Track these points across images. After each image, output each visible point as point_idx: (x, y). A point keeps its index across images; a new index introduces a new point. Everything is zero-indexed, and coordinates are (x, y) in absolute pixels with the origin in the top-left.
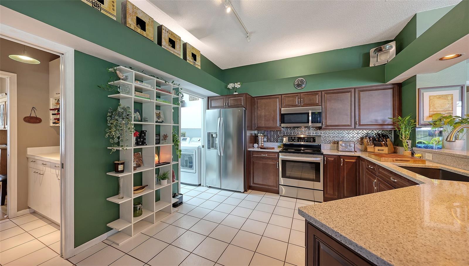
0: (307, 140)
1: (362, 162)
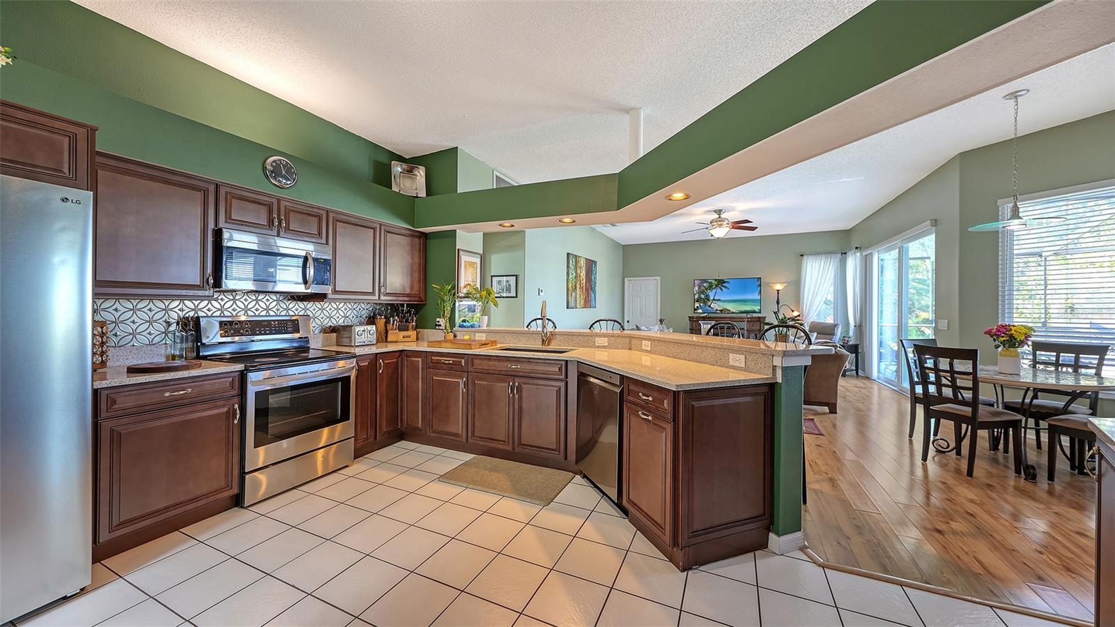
0: (279, 327)
1: (413, 359)
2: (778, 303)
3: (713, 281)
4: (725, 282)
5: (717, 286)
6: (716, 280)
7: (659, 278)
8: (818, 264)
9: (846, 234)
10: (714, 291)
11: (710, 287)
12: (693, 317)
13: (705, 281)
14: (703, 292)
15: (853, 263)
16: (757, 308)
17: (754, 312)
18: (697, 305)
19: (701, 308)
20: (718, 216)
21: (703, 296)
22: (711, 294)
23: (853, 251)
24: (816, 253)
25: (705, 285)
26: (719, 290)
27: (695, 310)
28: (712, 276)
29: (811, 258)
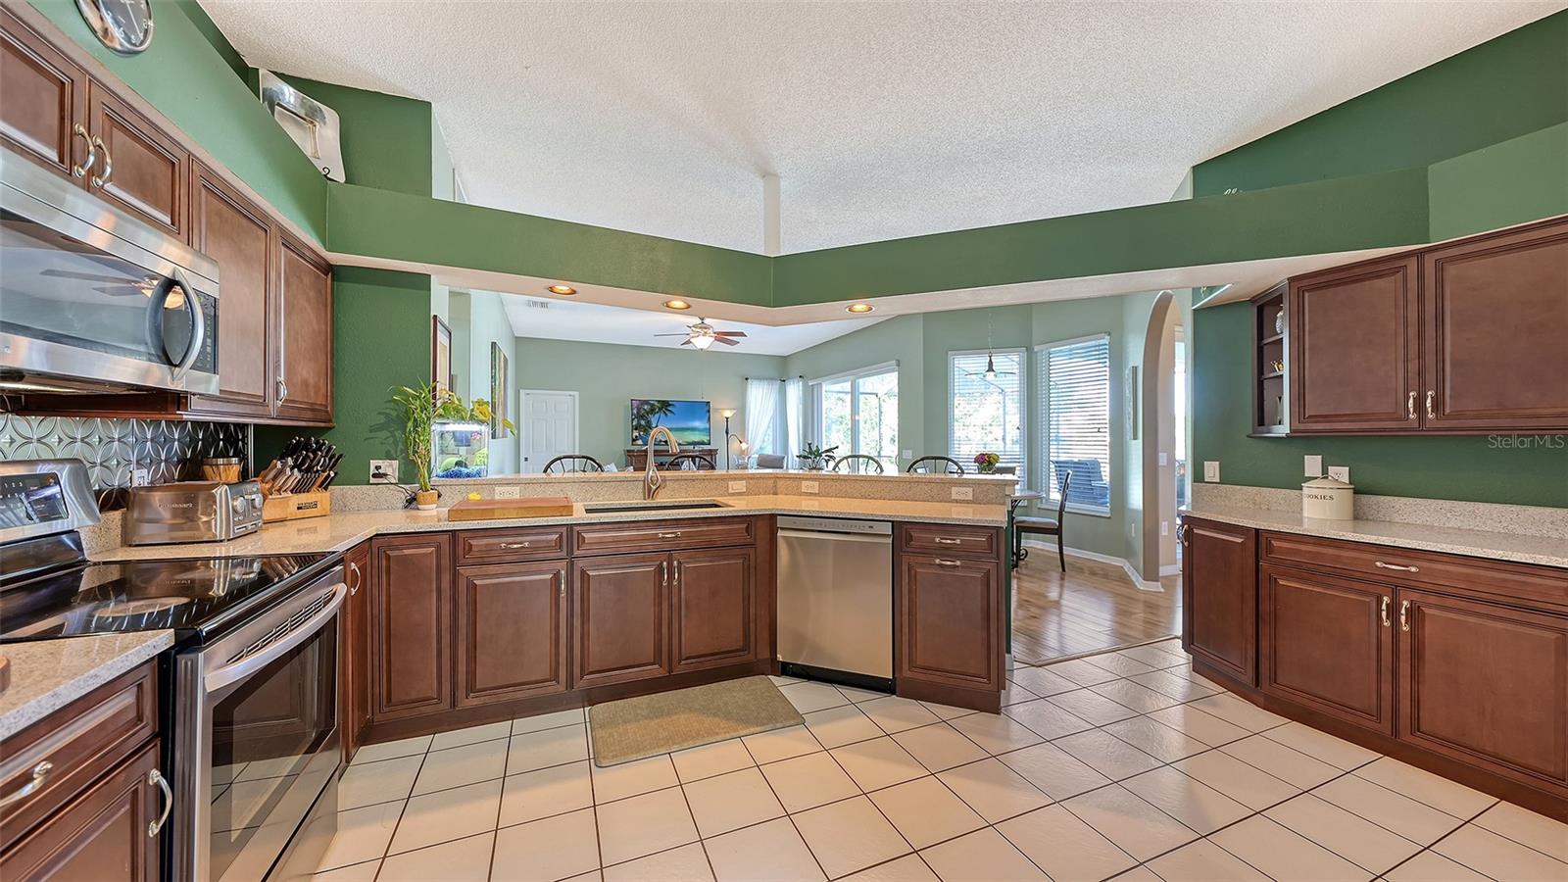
1: (406, 552)
2: (727, 433)
3: (656, 403)
4: (670, 405)
5: (660, 409)
6: (659, 401)
7: (576, 394)
8: (761, 390)
9: (784, 360)
10: (657, 415)
11: (652, 411)
12: (633, 451)
13: (646, 402)
14: (642, 417)
15: (794, 391)
16: (706, 439)
17: (703, 443)
18: (636, 433)
19: (641, 438)
20: (700, 321)
21: (643, 422)
22: (654, 420)
23: (796, 380)
24: (760, 378)
25: (646, 407)
26: (663, 415)
27: (634, 440)
28: (655, 396)
29: (755, 382)
